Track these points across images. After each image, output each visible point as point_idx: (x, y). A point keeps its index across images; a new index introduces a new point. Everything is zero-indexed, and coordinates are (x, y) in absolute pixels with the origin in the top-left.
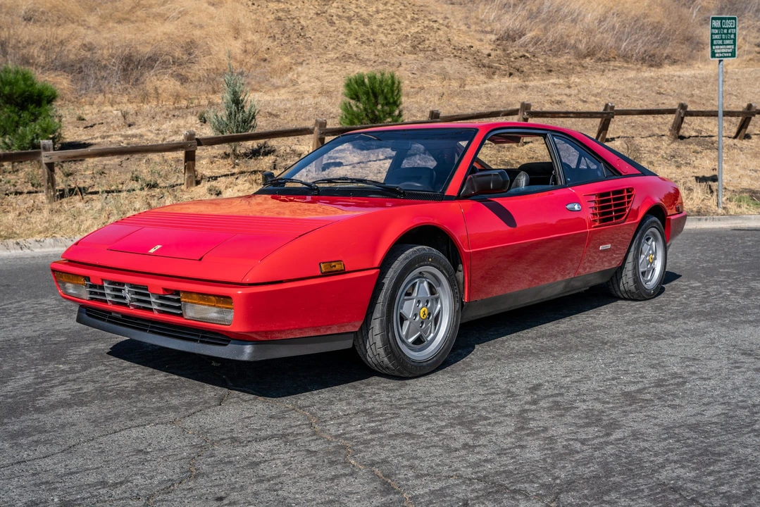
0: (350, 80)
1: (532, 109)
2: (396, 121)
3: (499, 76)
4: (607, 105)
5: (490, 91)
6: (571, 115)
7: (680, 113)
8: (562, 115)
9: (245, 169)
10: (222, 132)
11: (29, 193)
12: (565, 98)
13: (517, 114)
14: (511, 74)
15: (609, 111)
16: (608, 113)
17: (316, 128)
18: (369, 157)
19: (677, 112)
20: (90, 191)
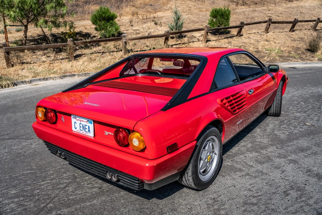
0: (213, 10)
1: (272, 21)
2: (229, 25)
3: (240, 5)
4: (295, 19)
5: (244, 12)
6: (285, 23)
7: (318, 21)
8: (281, 23)
9: (180, 42)
10: (172, 30)
11: (117, 51)
12: (271, 15)
13: (267, 22)
14: (244, 5)
15: (296, 21)
16: (296, 22)
17: (206, 28)
18: (219, 38)
19: (317, 21)
20: (134, 50)
